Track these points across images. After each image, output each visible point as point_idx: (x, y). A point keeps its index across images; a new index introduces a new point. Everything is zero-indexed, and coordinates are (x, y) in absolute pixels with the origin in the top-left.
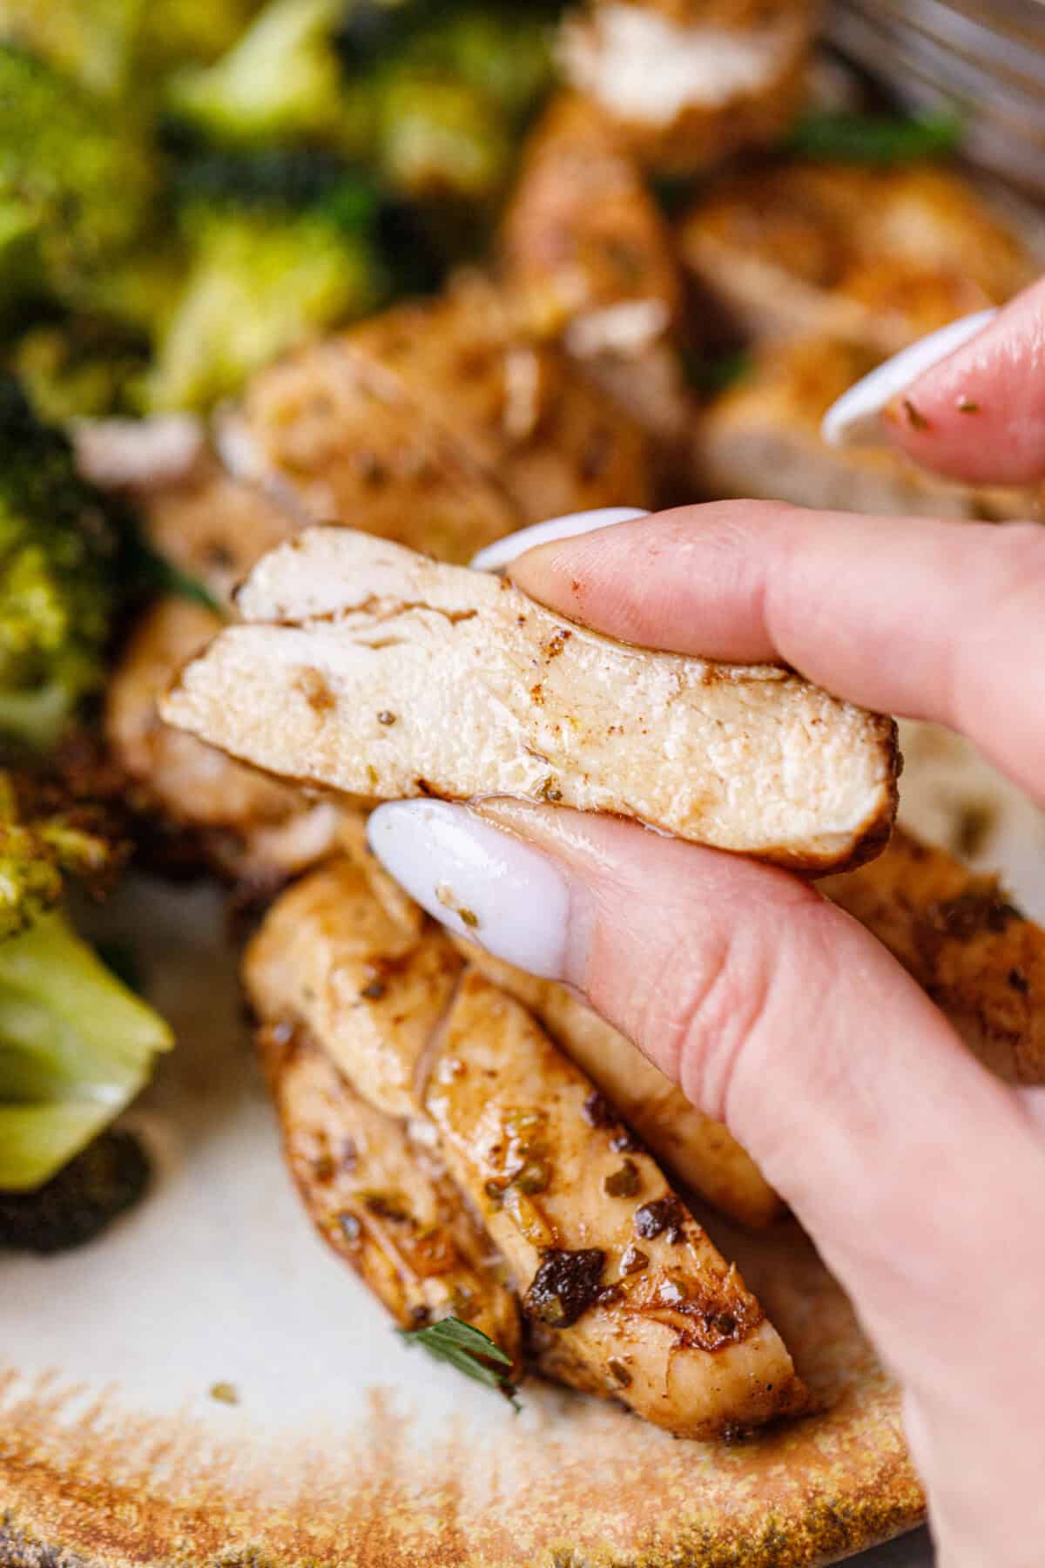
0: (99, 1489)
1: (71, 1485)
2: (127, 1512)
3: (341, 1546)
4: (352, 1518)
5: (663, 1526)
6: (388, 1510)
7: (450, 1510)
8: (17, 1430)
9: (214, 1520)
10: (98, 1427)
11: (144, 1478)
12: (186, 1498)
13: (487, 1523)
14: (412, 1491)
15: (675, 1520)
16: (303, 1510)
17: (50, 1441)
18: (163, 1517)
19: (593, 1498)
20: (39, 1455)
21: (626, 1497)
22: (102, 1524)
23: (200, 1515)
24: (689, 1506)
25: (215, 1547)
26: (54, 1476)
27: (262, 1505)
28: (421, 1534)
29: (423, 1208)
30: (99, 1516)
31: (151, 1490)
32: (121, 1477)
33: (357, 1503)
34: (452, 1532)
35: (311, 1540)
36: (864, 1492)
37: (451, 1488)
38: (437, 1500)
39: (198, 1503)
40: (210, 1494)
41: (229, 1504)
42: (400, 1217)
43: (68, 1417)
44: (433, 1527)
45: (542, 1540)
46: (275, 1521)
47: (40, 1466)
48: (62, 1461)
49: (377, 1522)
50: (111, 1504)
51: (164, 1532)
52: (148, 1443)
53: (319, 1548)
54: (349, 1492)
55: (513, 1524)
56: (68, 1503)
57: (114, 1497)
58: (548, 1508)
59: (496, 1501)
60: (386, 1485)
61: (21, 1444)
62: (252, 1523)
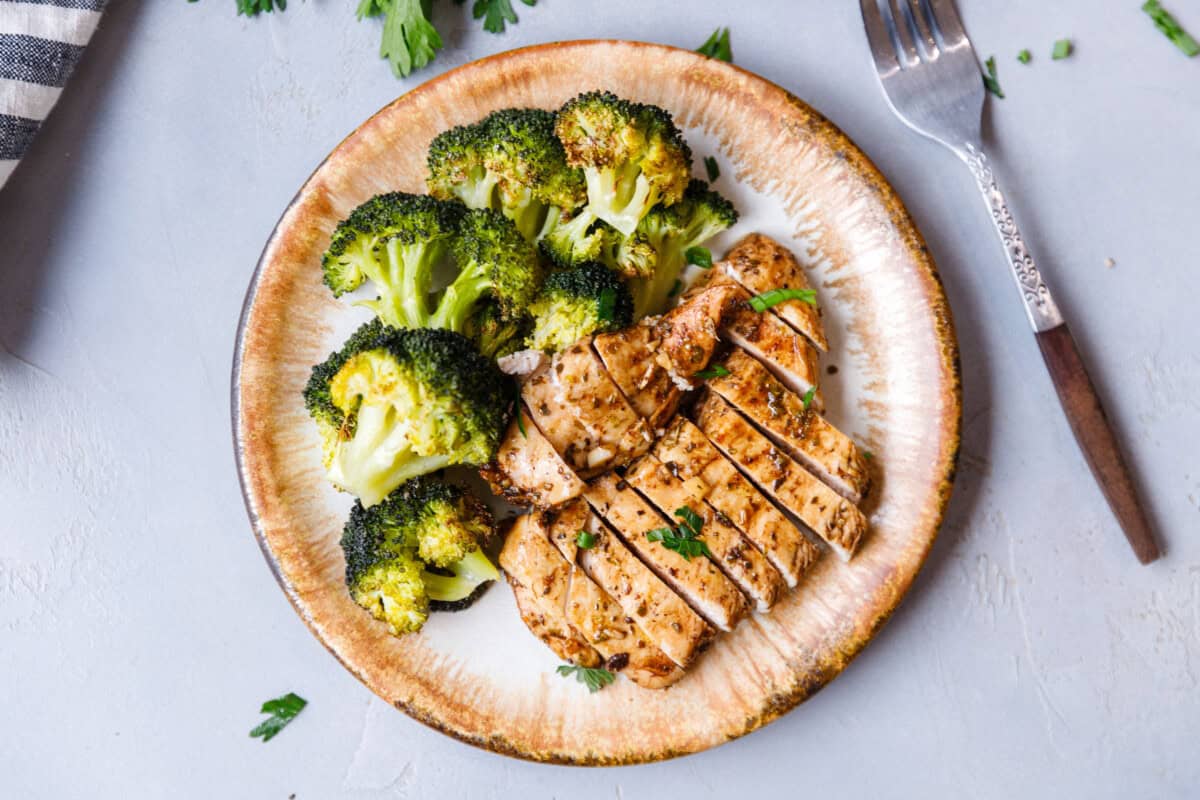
0: (458, 705)
1: (451, 703)
2: (466, 715)
3: (527, 737)
4: (532, 727)
5: (621, 747)
6: (542, 725)
7: (560, 728)
8: (436, 678)
9: (491, 721)
10: (460, 679)
11: (472, 701)
12: (484, 712)
13: (571, 737)
14: (550, 718)
15: (625, 747)
16: (518, 721)
17: (446, 683)
18: (477, 718)
19: (601, 733)
20: (442, 690)
21: (612, 735)
22: (459, 719)
23: (488, 719)
24: (629, 742)
25: (490, 731)
26: (446, 699)
27: (506, 717)
28: (551, 737)
29: (567, 633)
30: (458, 715)
31: (474, 707)
32: (466, 701)
33: (533, 721)
34: (560, 737)
35: (519, 733)
36: (682, 747)
37: (561, 719)
38: (557, 723)
39: (487, 714)
40: (490, 711)
41: (496, 716)
42: (563, 638)
43: (452, 674)
44: (554, 734)
45: (585, 745)
46: (509, 724)
47: (442, 694)
48: (449, 693)
49: (539, 730)
50: (462, 711)
51: (476, 723)
52: (474, 687)
53: (521, 737)
54: (532, 715)
55: (577, 737)
56: (449, 709)
57: (462, 708)
58: (589, 733)
59: (574, 728)
60: (542, 715)
61: (437, 685)
62: (503, 724)
